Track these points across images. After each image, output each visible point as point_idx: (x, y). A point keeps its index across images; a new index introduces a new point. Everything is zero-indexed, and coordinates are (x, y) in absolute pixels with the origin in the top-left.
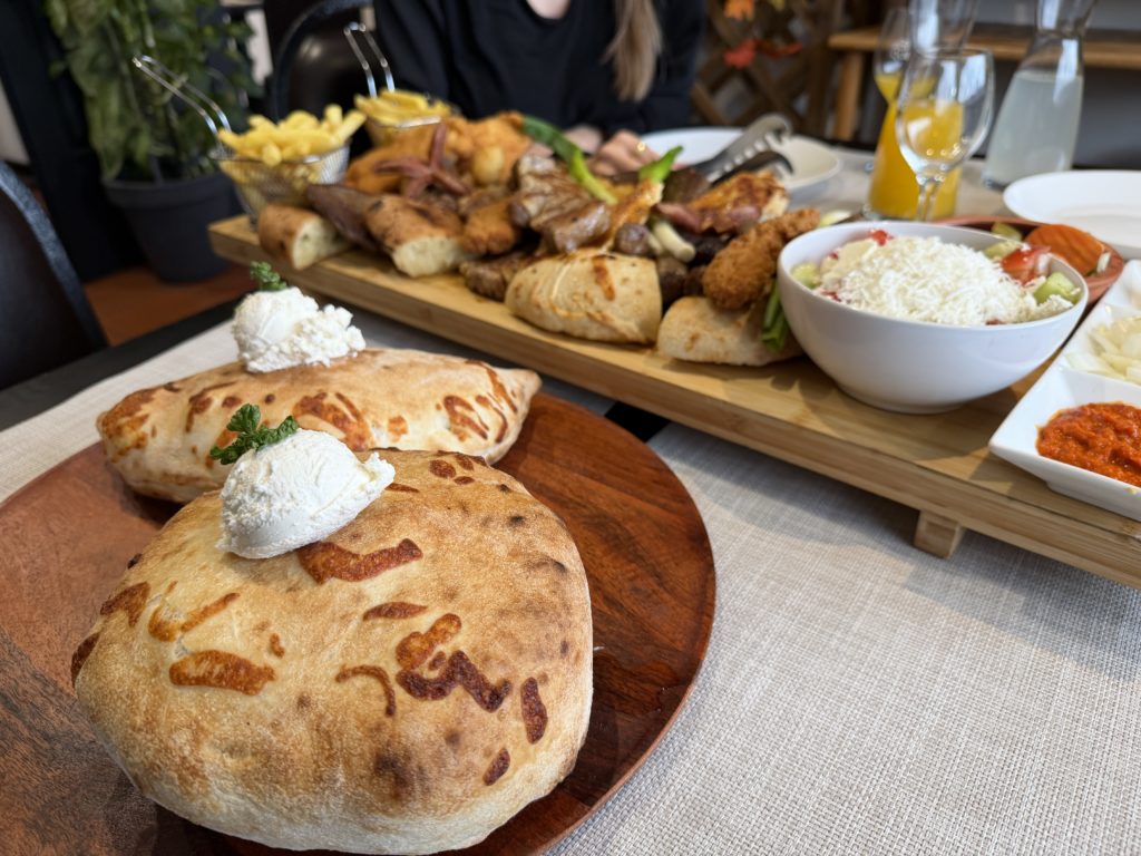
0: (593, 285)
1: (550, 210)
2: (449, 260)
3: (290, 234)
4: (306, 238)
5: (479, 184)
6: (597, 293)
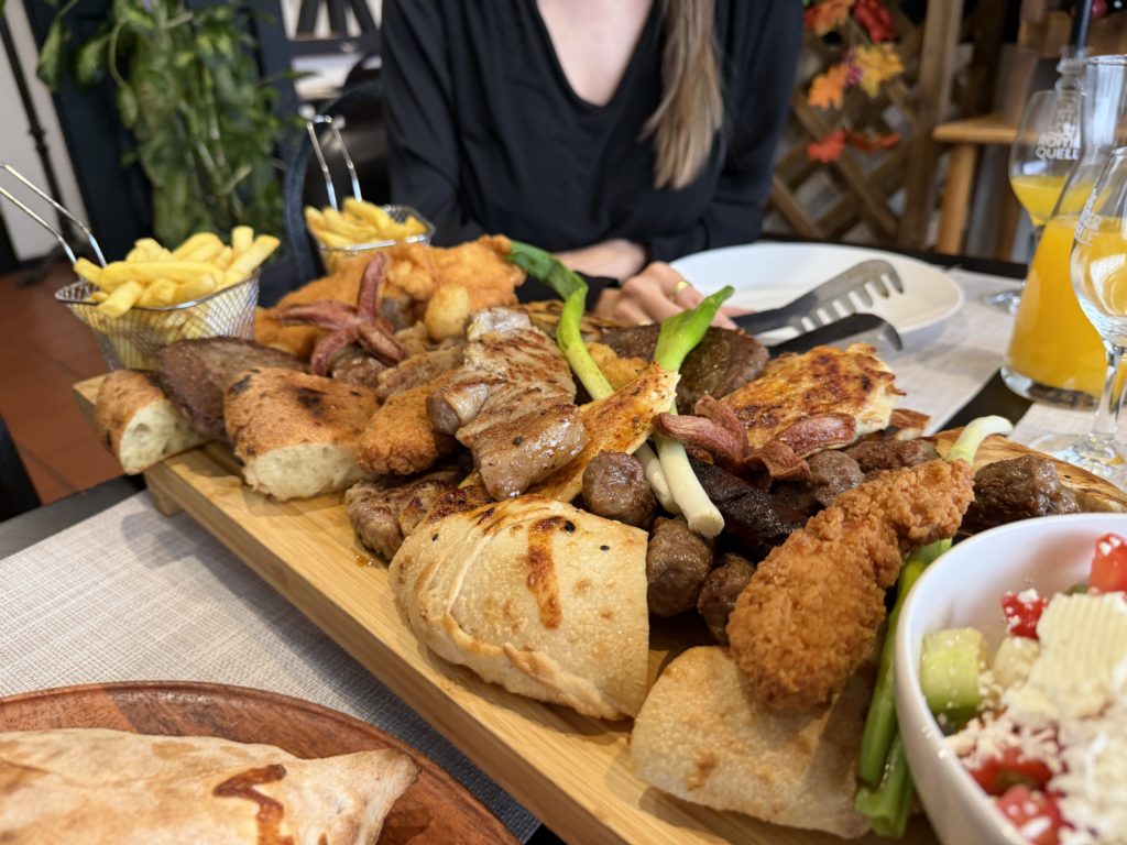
0: (522, 590)
1: (492, 412)
2: (338, 477)
3: (119, 422)
4: (143, 428)
5: (433, 341)
6: (527, 608)
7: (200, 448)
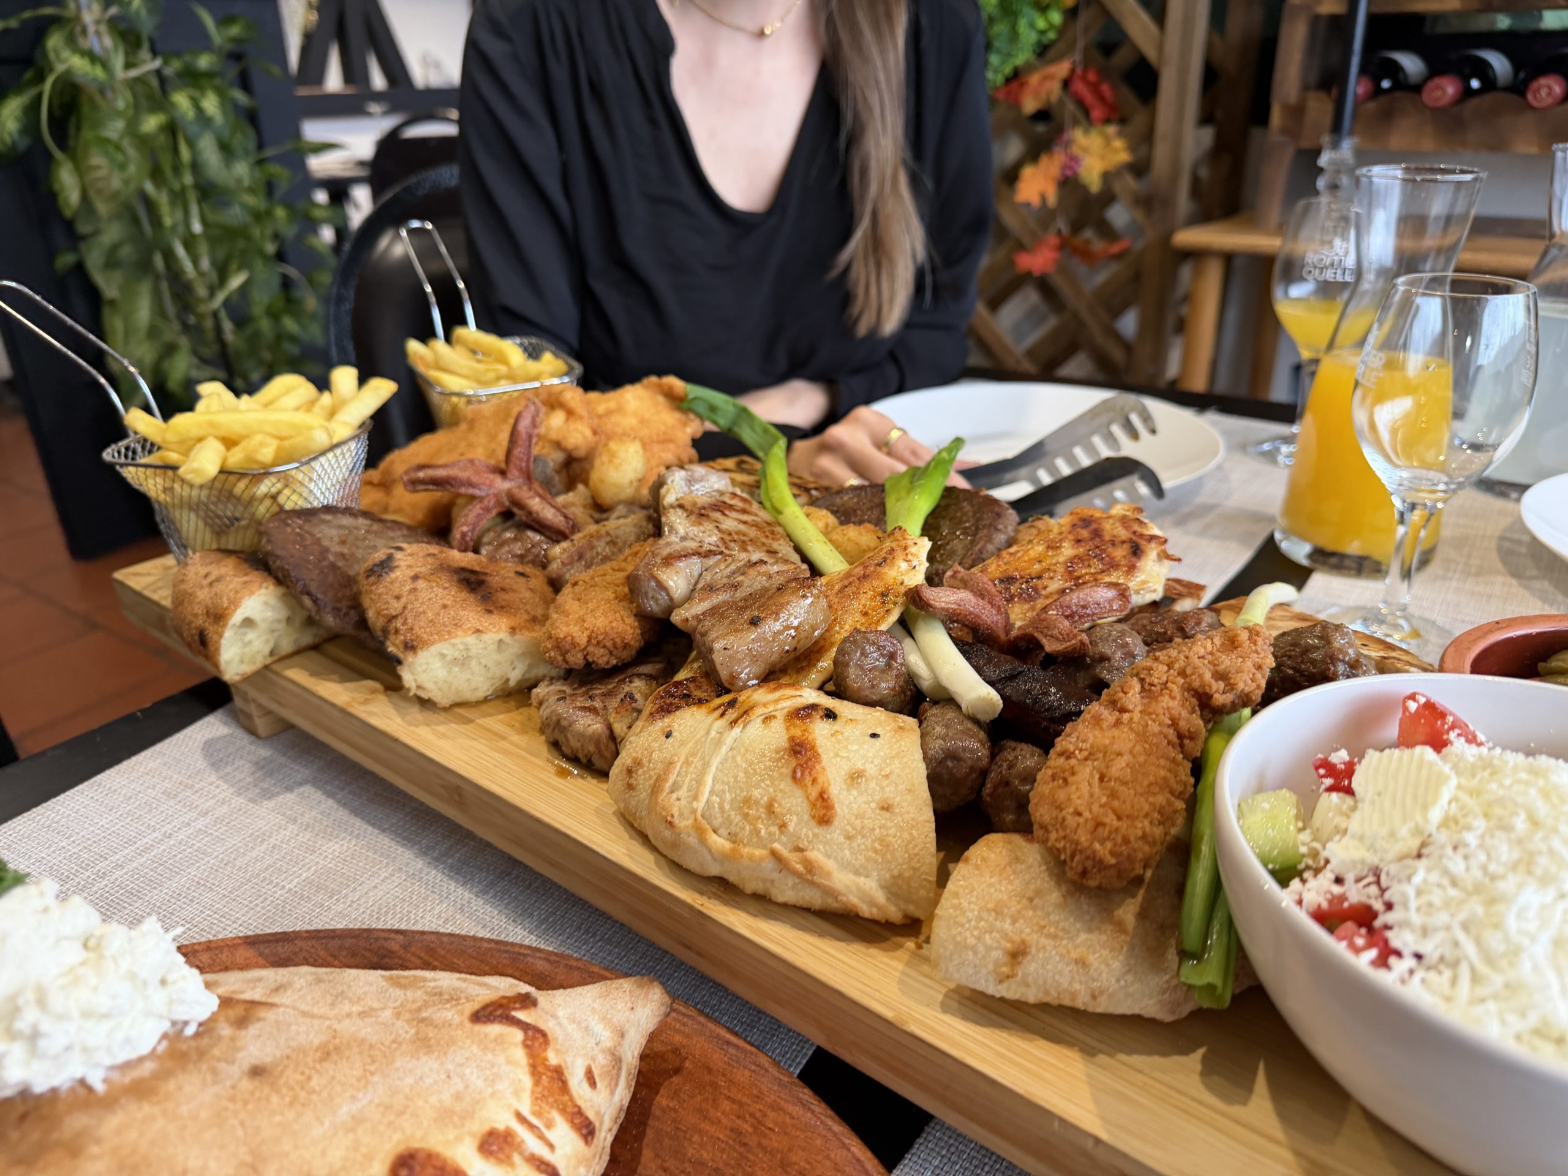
0: (786, 785)
1: (711, 589)
2: (515, 676)
3: (219, 617)
4: (248, 622)
5: (600, 508)
6: (794, 804)
7: (315, 647)
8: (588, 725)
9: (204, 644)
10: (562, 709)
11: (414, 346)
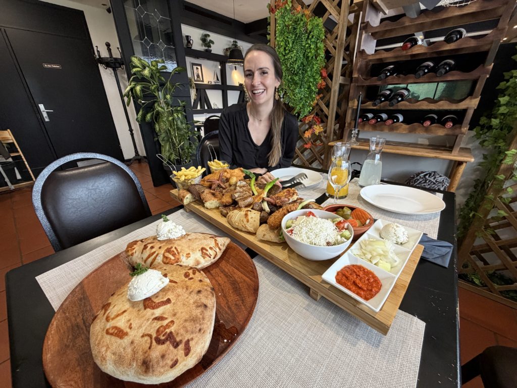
0: (244, 218)
1: (240, 196)
2: (217, 206)
3: (184, 197)
4: (187, 198)
5: (230, 185)
6: (245, 220)
7: (195, 201)
8: (225, 211)
9: (182, 200)
10: (222, 210)
11: (209, 162)
